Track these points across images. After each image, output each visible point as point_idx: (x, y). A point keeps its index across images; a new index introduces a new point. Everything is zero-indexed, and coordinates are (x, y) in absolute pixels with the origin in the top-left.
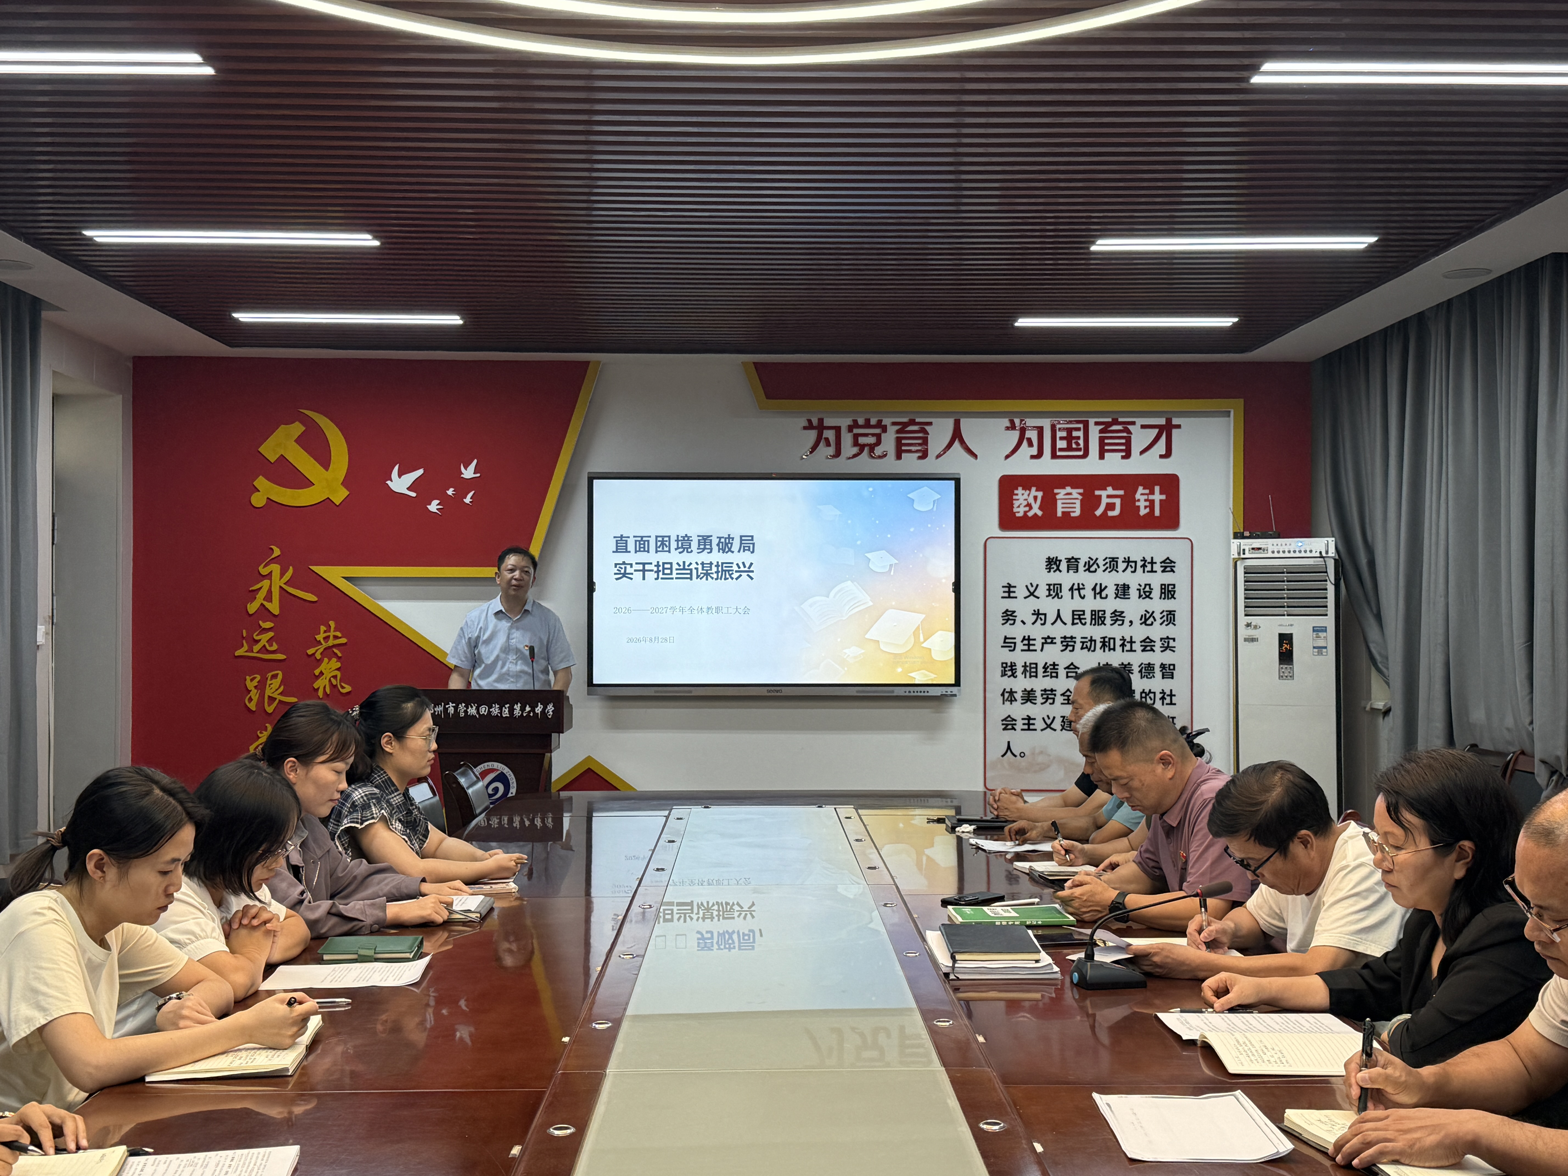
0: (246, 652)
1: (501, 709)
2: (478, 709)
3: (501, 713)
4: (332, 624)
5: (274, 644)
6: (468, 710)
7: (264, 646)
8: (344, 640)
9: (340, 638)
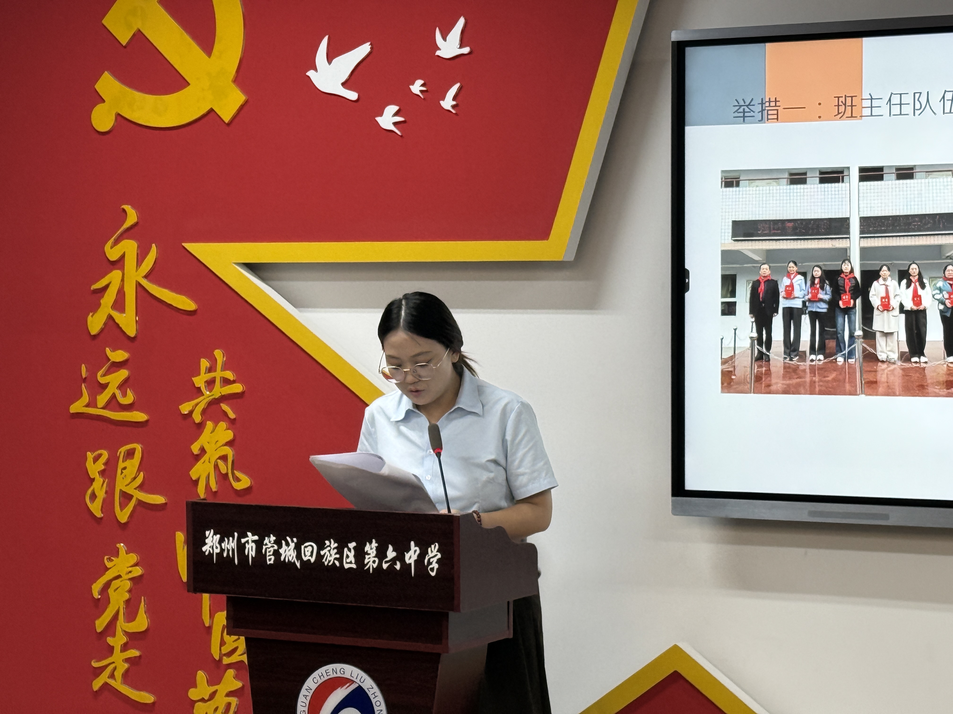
0: (88, 406)
1: (340, 551)
2: (298, 548)
3: (340, 560)
4: (218, 354)
5: (129, 392)
6: (282, 551)
7: (114, 396)
8: (237, 388)
9: (234, 382)
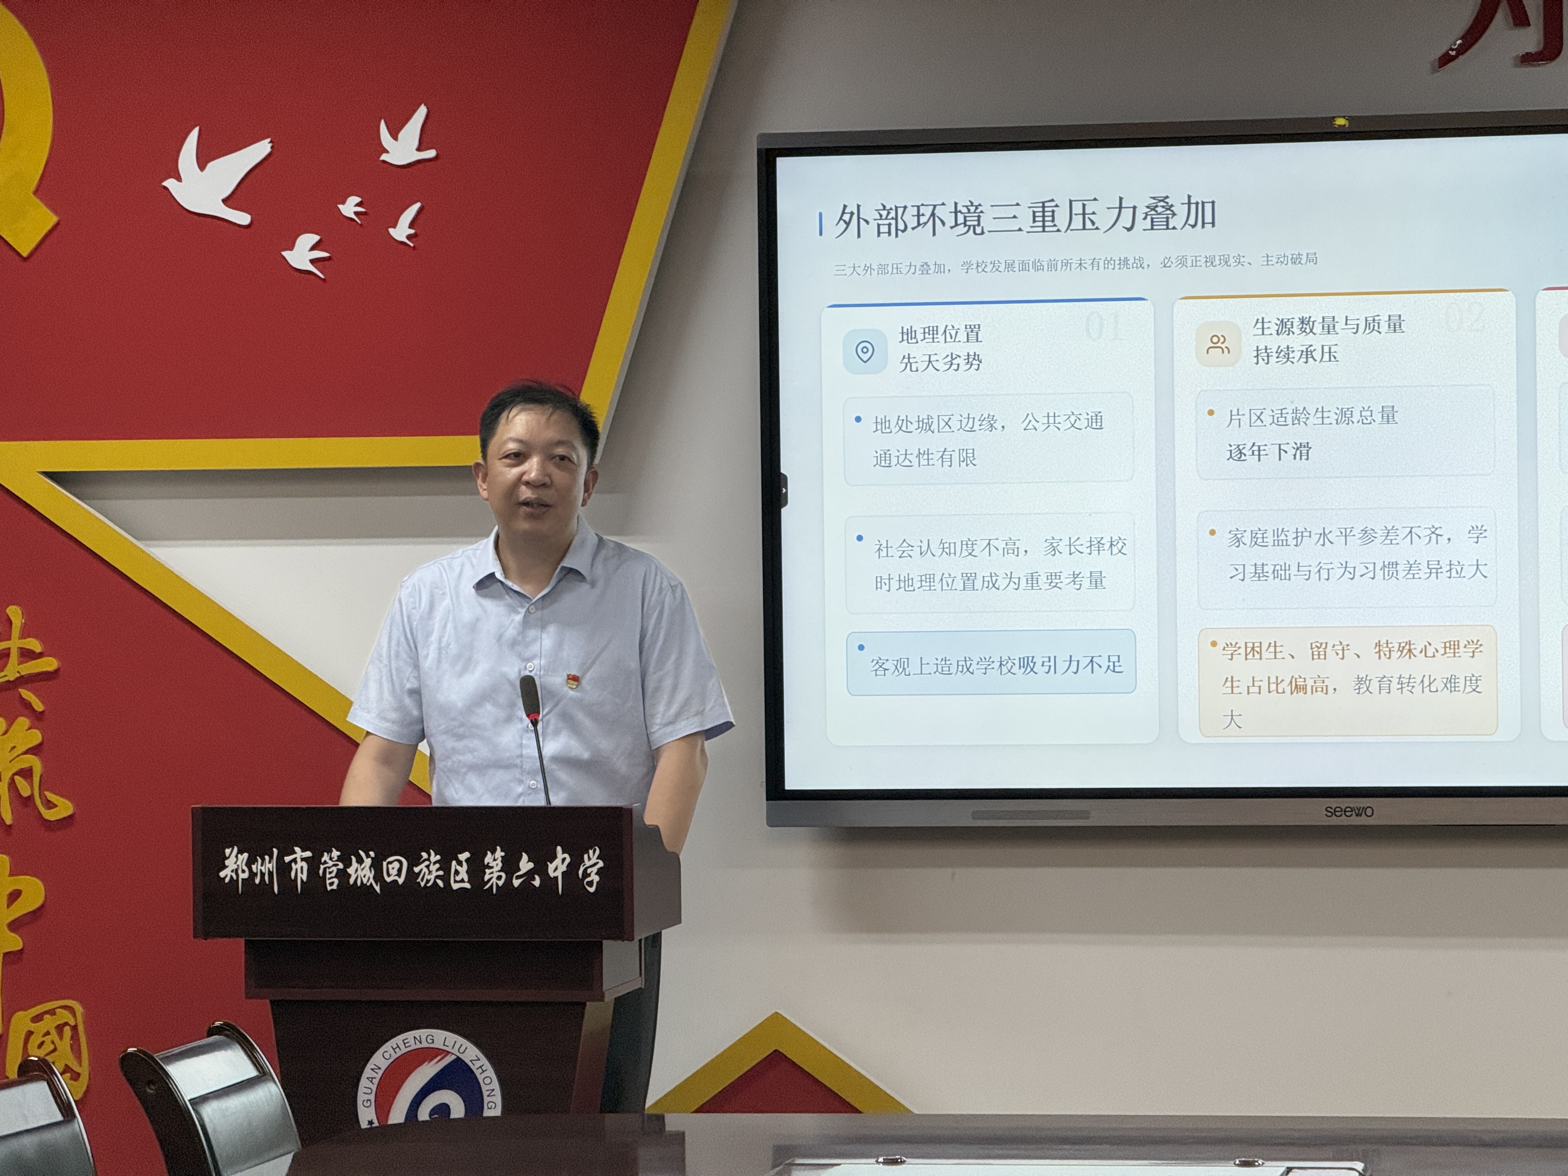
1: (445, 865)
2: (376, 866)
3: (446, 878)
4: (15, 612)
6: (351, 871)
8: (49, 664)
9: (41, 655)
